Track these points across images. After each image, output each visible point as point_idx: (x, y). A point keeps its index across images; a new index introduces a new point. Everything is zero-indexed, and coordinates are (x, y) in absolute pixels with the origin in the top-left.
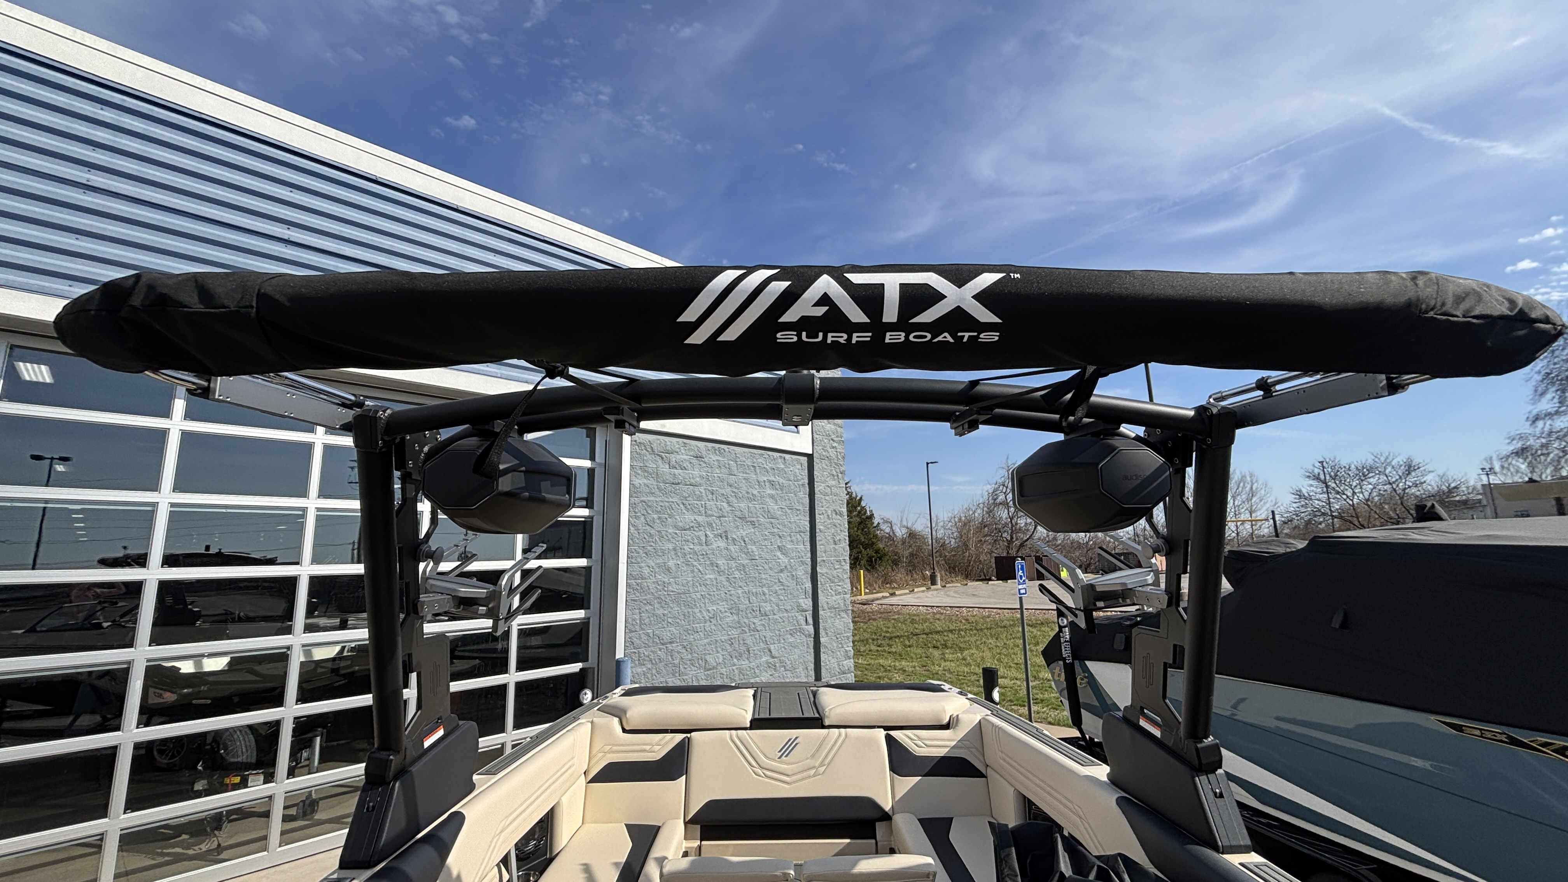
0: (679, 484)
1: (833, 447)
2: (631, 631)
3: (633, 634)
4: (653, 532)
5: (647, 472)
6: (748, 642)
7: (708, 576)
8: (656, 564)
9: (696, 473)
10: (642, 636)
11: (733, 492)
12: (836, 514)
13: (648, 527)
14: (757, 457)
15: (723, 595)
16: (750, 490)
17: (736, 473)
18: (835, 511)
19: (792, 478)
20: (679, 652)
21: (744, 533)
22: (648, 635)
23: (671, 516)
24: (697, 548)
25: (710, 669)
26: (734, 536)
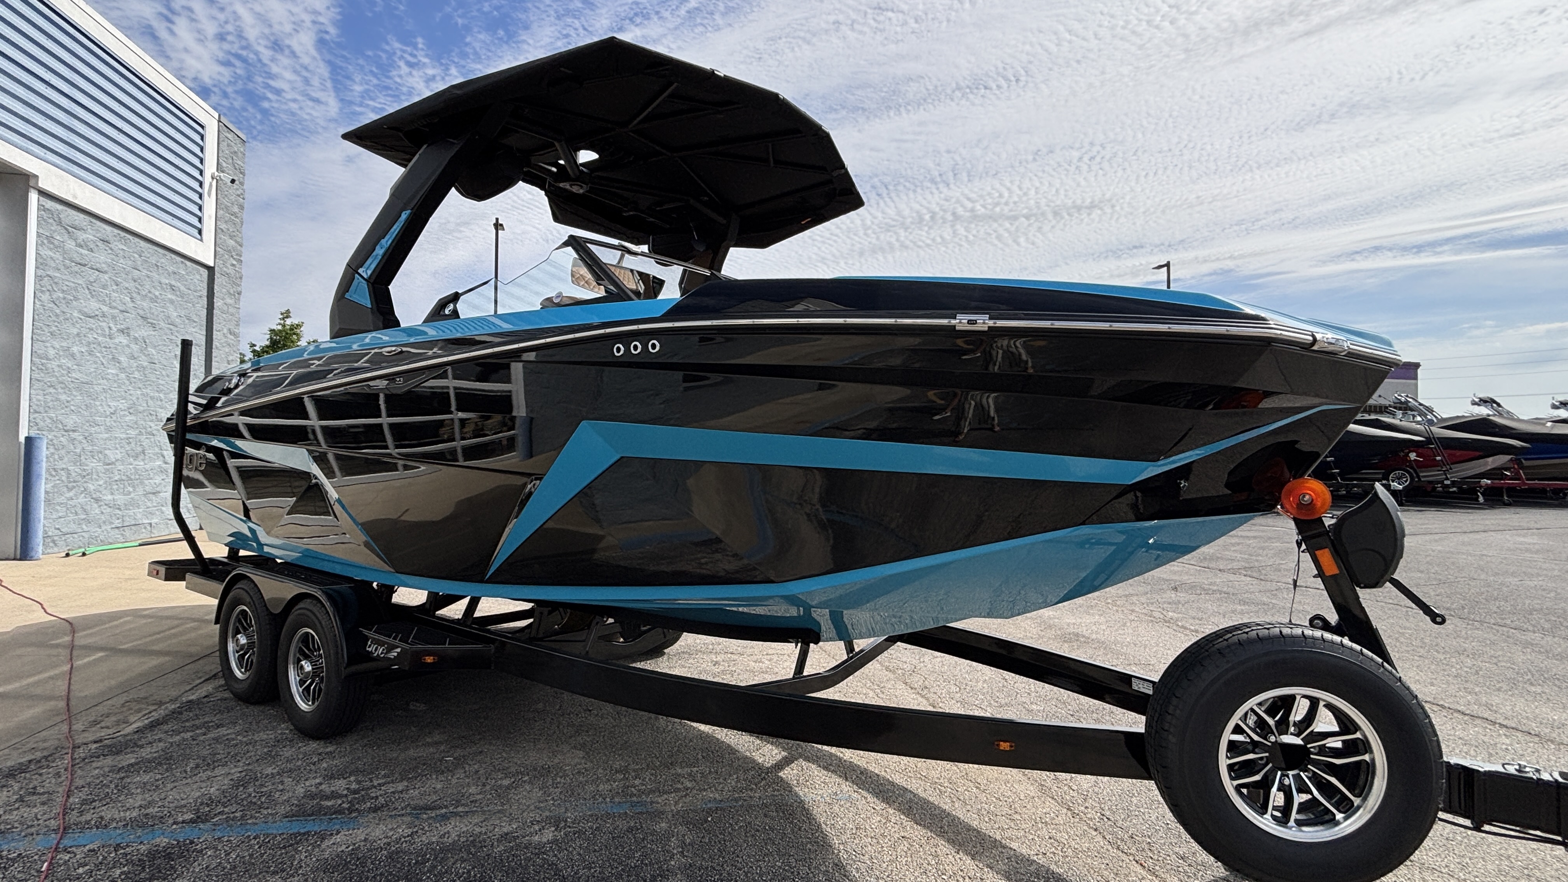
0: (85, 265)
1: (233, 265)
2: (36, 412)
3: (37, 415)
4: (58, 311)
5: (53, 243)
6: (144, 444)
7: (110, 371)
8: (62, 347)
9: (102, 258)
10: (46, 418)
11: (137, 288)
12: (231, 333)
13: (52, 305)
14: (161, 256)
15: (123, 393)
16: (153, 290)
17: (140, 268)
18: (229, 330)
19: (192, 288)
20: (81, 442)
21: (145, 334)
22: (50, 418)
23: (76, 299)
24: (100, 339)
25: (109, 464)
26: (136, 335)
